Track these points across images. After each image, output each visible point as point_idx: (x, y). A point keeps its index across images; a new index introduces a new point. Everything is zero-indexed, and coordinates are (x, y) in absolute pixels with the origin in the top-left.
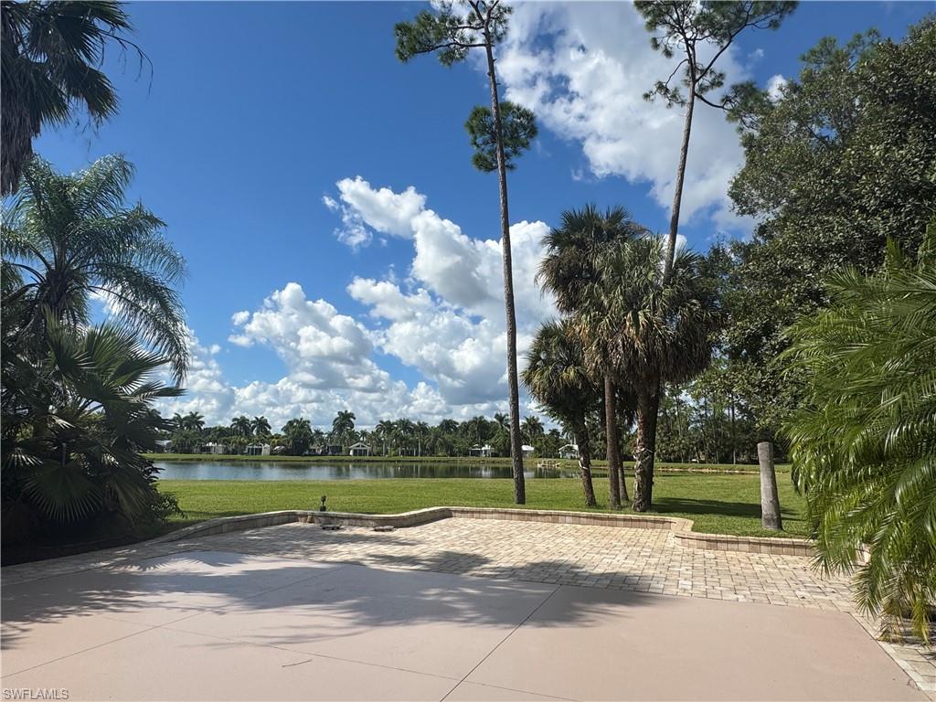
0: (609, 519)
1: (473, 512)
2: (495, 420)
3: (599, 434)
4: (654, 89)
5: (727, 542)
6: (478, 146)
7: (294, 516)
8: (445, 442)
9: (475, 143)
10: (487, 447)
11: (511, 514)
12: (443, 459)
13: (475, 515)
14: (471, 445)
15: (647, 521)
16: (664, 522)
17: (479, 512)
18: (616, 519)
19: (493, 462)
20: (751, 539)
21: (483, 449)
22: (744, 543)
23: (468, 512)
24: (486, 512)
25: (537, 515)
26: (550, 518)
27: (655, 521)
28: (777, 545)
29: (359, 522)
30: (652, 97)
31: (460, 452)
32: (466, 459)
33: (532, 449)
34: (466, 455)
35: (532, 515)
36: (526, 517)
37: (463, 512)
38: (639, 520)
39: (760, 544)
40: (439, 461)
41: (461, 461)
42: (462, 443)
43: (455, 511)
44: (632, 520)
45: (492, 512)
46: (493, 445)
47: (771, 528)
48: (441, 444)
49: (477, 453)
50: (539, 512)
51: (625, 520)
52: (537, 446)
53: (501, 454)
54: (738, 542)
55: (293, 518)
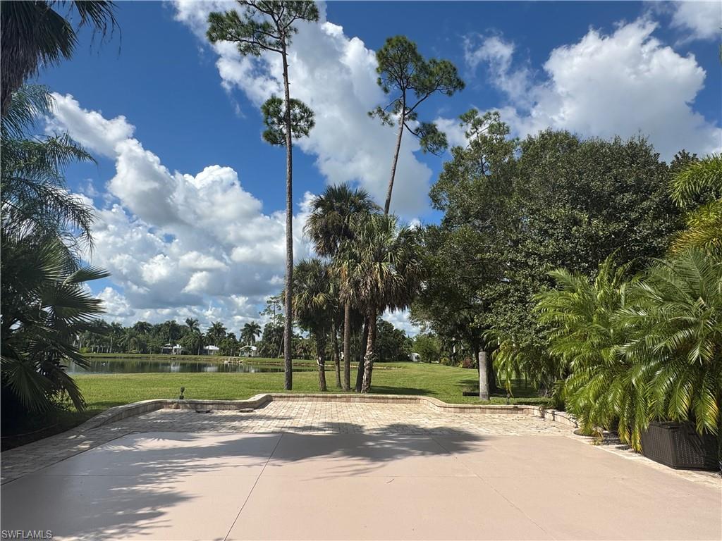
0: (383, 398)
1: (289, 397)
2: (186, 324)
3: (273, 339)
4: (376, 111)
5: (470, 408)
6: (268, 124)
7: (159, 404)
8: (139, 341)
9: (267, 122)
10: (178, 346)
11: (318, 397)
12: (136, 355)
13: (290, 399)
14: (163, 344)
15: (406, 399)
16: (416, 399)
17: (294, 397)
18: (388, 398)
19: (183, 359)
20: (481, 406)
21: (174, 347)
22: (478, 408)
23: (285, 397)
24: (299, 397)
25: (336, 397)
26: (345, 399)
27: (411, 399)
28: (494, 409)
29: (222, 407)
30: (373, 115)
31: (153, 350)
32: (159, 356)
33: (218, 349)
34: (158, 352)
35: (332, 397)
36: (328, 399)
37: (281, 397)
38: (402, 399)
39: (486, 408)
40: (133, 358)
41: (152, 358)
42: (154, 342)
43: (275, 397)
44: (397, 399)
45: (304, 397)
46: (184, 345)
47: (485, 400)
48: (136, 343)
49: (169, 351)
50: (338, 395)
51: (393, 399)
52: (222, 346)
53: (190, 352)
54: (475, 408)
55: (159, 405)
